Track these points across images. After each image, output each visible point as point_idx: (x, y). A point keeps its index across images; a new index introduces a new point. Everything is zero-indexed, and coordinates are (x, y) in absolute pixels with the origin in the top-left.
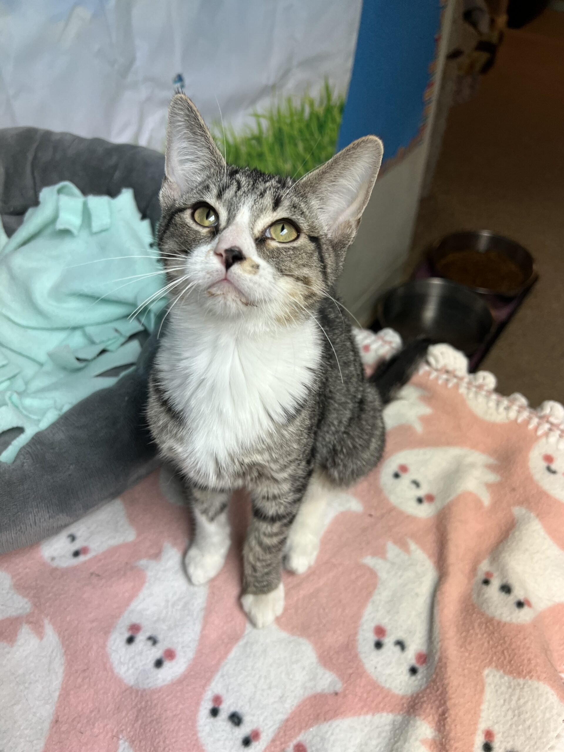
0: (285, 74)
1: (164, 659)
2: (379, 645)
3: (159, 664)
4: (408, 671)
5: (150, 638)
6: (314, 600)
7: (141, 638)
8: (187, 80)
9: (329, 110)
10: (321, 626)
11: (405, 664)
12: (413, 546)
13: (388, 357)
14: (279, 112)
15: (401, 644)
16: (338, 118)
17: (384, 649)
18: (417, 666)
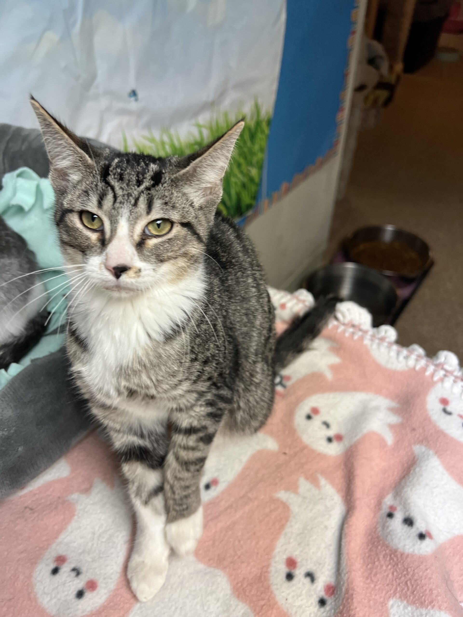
0: (222, 94)
1: (85, 591)
2: (290, 577)
3: (80, 594)
4: (317, 603)
5: (74, 570)
6: (230, 533)
7: (65, 569)
8: (140, 94)
9: (258, 124)
10: (236, 558)
11: (315, 596)
12: (323, 481)
13: (302, 314)
14: (217, 123)
15: (310, 576)
16: (266, 130)
17: (295, 581)
18: (326, 597)
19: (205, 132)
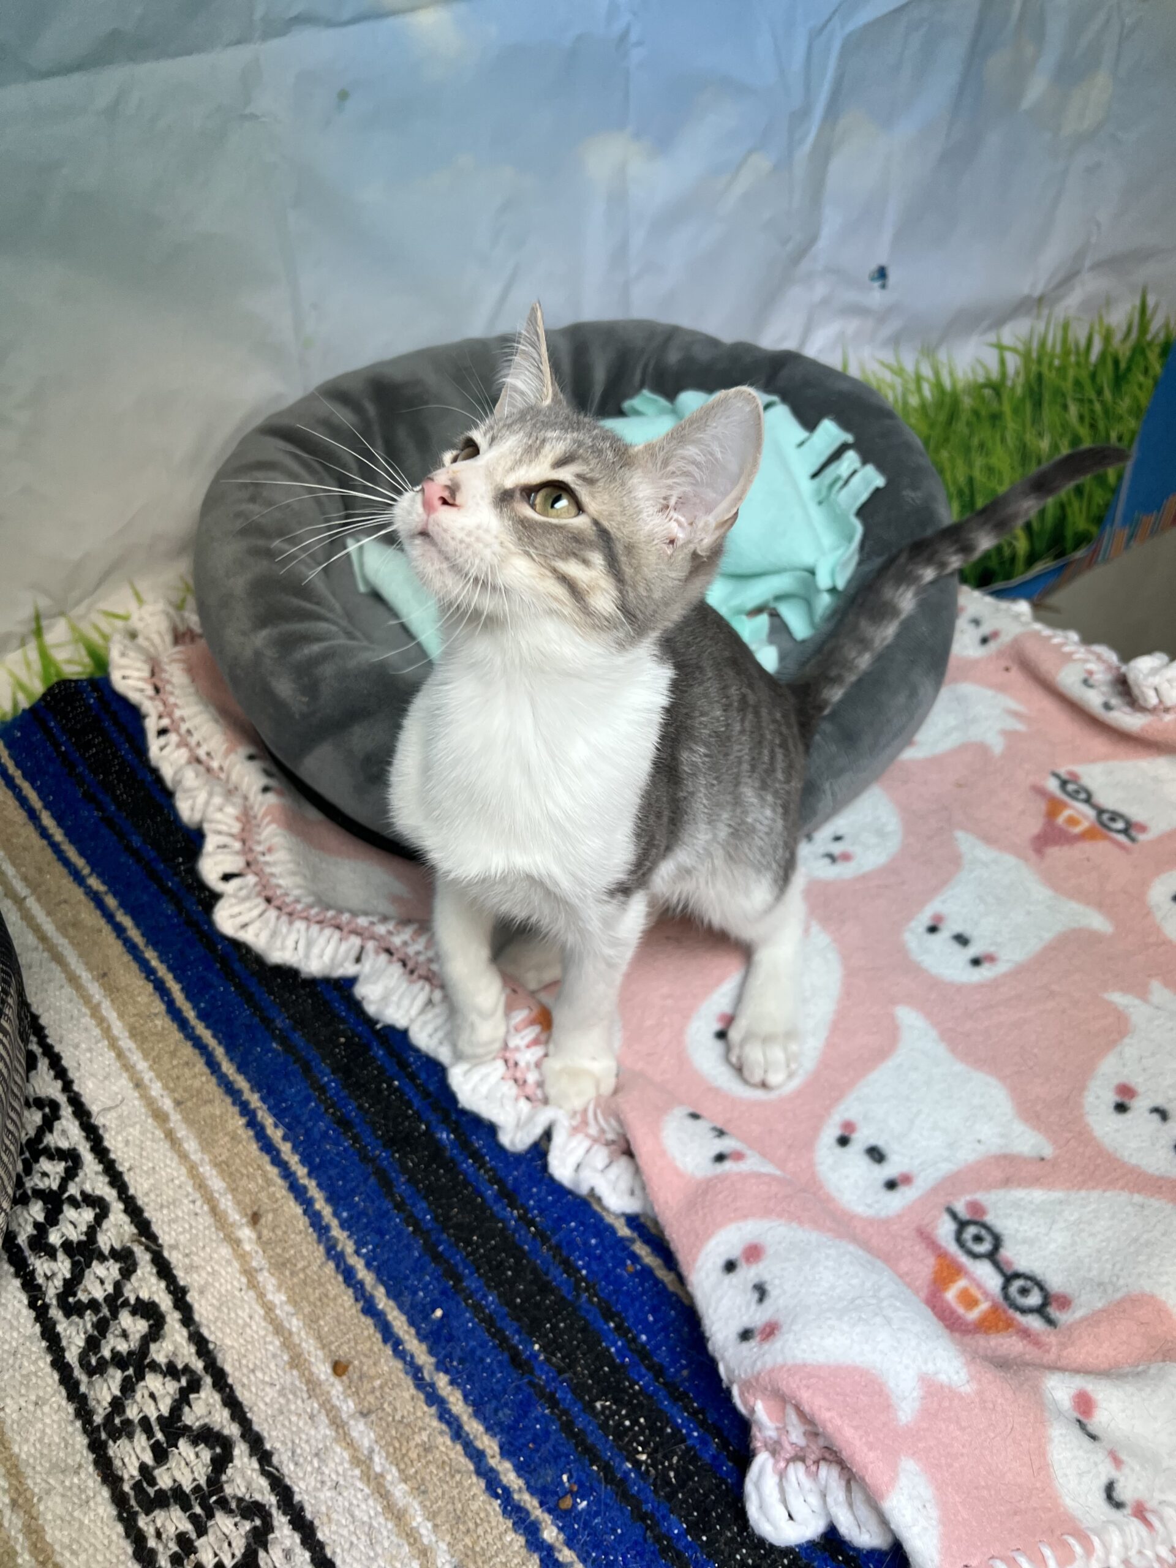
0: (1067, 281)
2: (1122, 1108)
4: (1171, 1148)
8: (894, 275)
14: (1043, 344)
16: (1157, 366)
19: (1013, 362)
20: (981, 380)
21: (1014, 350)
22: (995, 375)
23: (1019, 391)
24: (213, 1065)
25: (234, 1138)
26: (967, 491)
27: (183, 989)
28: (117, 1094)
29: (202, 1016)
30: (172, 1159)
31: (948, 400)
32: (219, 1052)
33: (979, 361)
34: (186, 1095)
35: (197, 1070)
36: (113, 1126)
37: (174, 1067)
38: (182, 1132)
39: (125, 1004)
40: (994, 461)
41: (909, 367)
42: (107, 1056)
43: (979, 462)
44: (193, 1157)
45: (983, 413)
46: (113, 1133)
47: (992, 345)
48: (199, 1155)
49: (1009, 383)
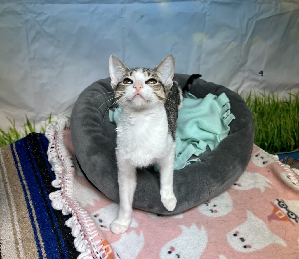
19: (293, 98)
20: (285, 101)
21: (294, 95)
22: (288, 100)
23: (294, 105)
24: (35, 233)
25: (34, 254)
26: (279, 127)
27: (36, 212)
28: (9, 235)
29: (37, 220)
30: (15, 256)
31: (276, 104)
32: (38, 230)
33: (284, 96)
34: (26, 239)
35: (31, 234)
36: (4, 244)
37: (25, 232)
38: (21, 249)
39: (20, 213)
40: (287, 121)
41: (267, 95)
42: (10, 225)
43: (283, 121)
44: (21, 256)
45: (285, 109)
46: (3, 246)
47: (288, 93)
48: (23, 256)
49: (292, 103)
